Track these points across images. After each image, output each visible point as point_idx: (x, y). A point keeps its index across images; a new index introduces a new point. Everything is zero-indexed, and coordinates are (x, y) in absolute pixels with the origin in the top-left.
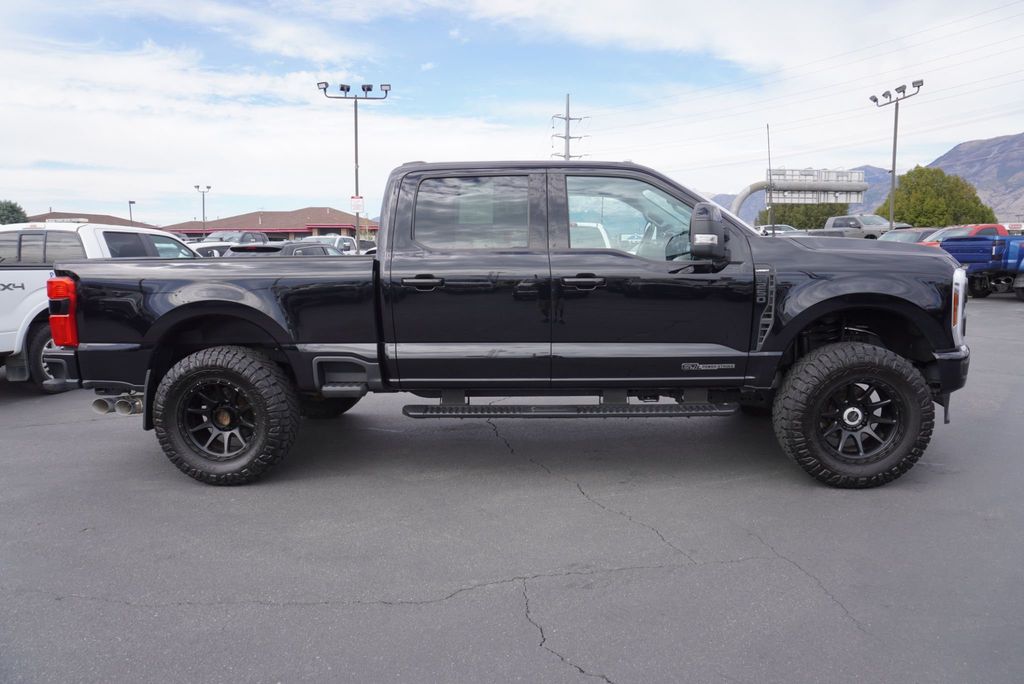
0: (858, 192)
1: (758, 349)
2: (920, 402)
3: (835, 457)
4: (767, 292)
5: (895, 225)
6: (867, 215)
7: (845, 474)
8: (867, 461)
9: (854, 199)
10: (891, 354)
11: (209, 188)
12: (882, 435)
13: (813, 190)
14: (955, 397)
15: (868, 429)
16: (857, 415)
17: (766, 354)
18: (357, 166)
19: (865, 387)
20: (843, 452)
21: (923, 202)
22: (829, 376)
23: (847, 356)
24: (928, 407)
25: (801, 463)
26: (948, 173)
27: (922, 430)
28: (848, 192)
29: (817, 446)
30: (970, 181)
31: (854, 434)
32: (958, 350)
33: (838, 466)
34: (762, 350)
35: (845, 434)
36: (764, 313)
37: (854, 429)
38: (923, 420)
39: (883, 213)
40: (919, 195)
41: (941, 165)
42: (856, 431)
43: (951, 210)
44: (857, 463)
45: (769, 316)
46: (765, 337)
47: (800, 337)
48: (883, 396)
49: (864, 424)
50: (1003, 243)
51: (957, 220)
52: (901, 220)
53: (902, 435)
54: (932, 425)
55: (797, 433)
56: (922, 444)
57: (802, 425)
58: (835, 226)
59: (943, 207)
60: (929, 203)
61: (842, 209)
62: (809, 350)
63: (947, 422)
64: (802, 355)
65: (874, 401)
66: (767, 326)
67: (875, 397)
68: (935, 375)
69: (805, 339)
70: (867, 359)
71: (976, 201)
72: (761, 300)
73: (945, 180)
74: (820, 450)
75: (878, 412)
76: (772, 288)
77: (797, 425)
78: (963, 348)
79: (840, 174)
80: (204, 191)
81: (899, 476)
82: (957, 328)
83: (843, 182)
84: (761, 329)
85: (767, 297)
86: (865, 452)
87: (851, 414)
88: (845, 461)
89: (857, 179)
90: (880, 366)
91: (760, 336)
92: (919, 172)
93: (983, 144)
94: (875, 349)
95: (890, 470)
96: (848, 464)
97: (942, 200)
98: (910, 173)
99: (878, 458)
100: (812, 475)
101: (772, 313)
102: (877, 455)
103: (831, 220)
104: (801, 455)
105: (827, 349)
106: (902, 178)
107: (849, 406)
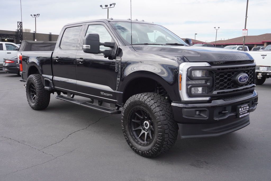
4: (118, 68)
11: (219, 28)
17: (119, 92)
18: (246, 17)
76: (120, 66)
80: (217, 29)
84: (117, 82)
91: (117, 85)
101: (120, 76)
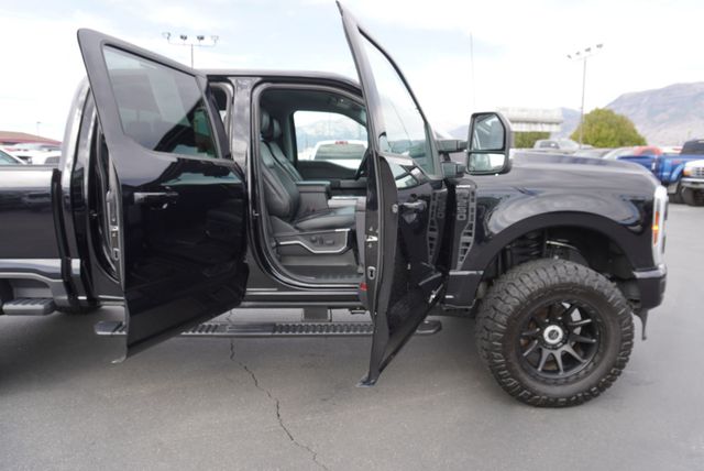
0: (557, 124)
1: (459, 267)
2: (620, 323)
3: (535, 378)
4: (467, 209)
5: (583, 146)
6: (564, 140)
7: (545, 394)
8: (567, 382)
9: (554, 129)
10: (592, 272)
12: (582, 353)
13: (527, 122)
14: (652, 313)
15: (568, 348)
16: (558, 334)
17: (467, 273)
19: (567, 306)
20: (543, 370)
21: (599, 131)
22: (530, 297)
23: (548, 277)
24: (628, 328)
25: (500, 384)
26: (616, 112)
27: (621, 351)
28: (551, 123)
29: (517, 366)
30: (630, 118)
31: (554, 352)
32: (656, 269)
33: (539, 387)
34: (462, 270)
35: (546, 353)
36: (465, 231)
37: (555, 347)
38: (623, 340)
39: (575, 138)
40: (598, 127)
41: (612, 107)
42: (556, 349)
43: (619, 137)
44: (556, 383)
45: (470, 234)
46: (465, 256)
47: (504, 251)
48: (584, 315)
49: (564, 341)
50: (660, 161)
51: (621, 144)
52: (586, 143)
53: (602, 356)
54: (631, 345)
55: (496, 355)
56: (620, 365)
57: (504, 346)
58: (542, 146)
59: (613, 135)
60: (604, 132)
61: (546, 135)
62: (512, 267)
63: (644, 338)
64: (505, 271)
65: (574, 320)
66: (468, 244)
67: (576, 315)
68: (634, 292)
69: (508, 253)
70: (568, 279)
71: (635, 131)
72: (461, 217)
73: (614, 117)
74: (520, 371)
75: (578, 331)
76: (473, 205)
77: (497, 346)
78: (661, 266)
79: (545, 111)
81: (597, 395)
82: (656, 247)
83: (547, 117)
84: (462, 247)
85: (467, 213)
86: (566, 370)
87: (552, 333)
88: (545, 382)
89: (557, 116)
90: (582, 287)
91: (460, 255)
92: (598, 112)
93: (638, 94)
94: (576, 268)
95: (589, 391)
96: (549, 384)
97: (612, 131)
98: (592, 113)
99: (578, 378)
100: (512, 395)
101: (473, 231)
102: (577, 374)
103: (538, 143)
104: (501, 377)
105: (529, 267)
106: (587, 116)
107: (549, 324)
